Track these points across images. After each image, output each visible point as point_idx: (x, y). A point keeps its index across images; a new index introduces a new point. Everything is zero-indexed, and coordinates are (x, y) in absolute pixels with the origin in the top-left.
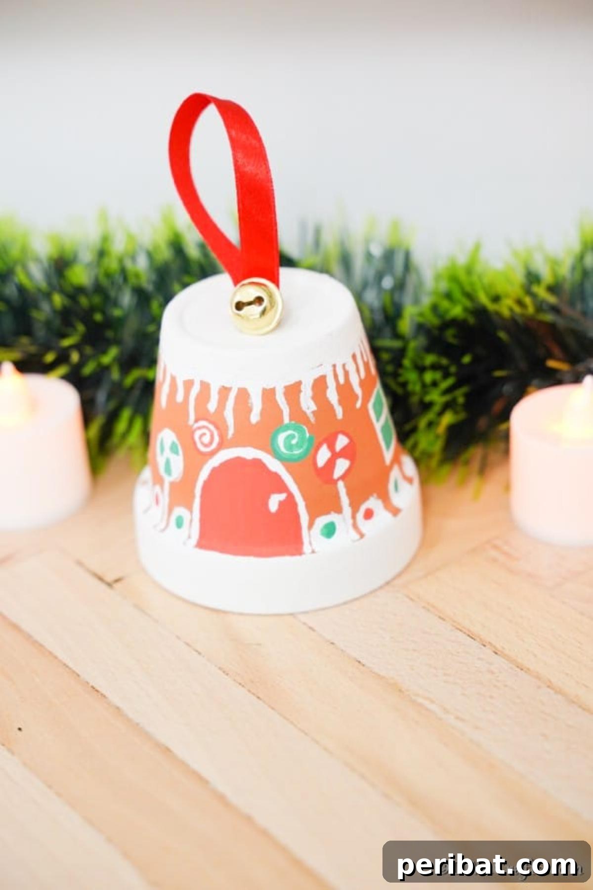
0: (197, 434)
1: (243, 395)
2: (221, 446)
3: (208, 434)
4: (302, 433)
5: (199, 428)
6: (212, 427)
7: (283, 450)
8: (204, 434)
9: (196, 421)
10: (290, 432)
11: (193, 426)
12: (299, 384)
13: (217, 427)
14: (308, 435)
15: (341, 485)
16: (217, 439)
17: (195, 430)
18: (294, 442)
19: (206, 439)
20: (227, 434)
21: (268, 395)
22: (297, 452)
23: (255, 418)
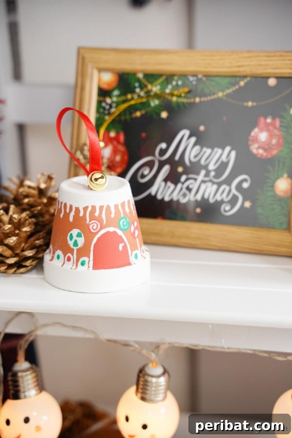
0: (91, 227)
1: (108, 207)
2: (101, 229)
3: (96, 225)
4: (126, 219)
5: (91, 224)
6: (97, 222)
7: (122, 227)
8: (94, 225)
9: (90, 221)
10: (124, 220)
11: (89, 223)
12: (124, 202)
13: (99, 221)
14: (128, 221)
15: (137, 239)
16: (99, 226)
17: (90, 225)
18: (125, 223)
19: (95, 227)
20: (103, 223)
21: (116, 206)
22: (126, 227)
23: (113, 216)
